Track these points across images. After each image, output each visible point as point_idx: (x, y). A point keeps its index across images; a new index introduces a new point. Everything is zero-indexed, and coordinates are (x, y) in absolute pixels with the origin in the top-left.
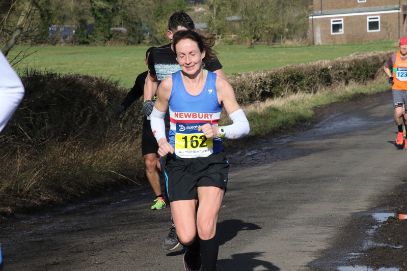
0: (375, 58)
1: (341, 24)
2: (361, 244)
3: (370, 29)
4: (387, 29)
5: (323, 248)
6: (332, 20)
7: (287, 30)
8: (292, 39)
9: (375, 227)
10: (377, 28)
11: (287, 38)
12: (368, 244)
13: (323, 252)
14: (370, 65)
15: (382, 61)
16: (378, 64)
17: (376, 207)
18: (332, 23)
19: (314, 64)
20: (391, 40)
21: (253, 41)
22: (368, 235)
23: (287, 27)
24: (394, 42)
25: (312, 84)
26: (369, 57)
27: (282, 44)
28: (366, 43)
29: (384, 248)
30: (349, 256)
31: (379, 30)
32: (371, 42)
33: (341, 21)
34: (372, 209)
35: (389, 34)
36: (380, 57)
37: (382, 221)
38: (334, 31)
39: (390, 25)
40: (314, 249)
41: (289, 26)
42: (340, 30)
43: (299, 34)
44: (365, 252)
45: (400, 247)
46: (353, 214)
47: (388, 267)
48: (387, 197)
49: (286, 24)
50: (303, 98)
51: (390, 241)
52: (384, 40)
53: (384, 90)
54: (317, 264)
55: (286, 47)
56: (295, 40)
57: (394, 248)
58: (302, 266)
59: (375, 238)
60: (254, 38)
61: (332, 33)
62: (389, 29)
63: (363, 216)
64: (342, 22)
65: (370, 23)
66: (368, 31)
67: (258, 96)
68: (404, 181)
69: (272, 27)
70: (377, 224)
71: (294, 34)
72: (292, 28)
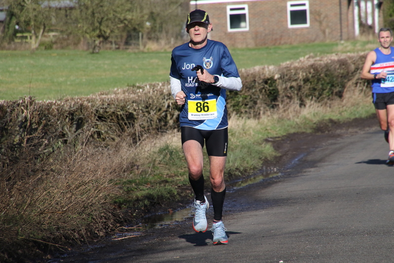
0: (343, 63)
1: (244, 15)
3: (292, 23)
4: (321, 22)
6: (229, 7)
7: (148, 24)
8: (157, 39)
10: (304, 21)
11: (149, 39)
14: (336, 74)
15: (353, 67)
16: (348, 73)
18: (229, 13)
19: (252, 71)
20: (328, 41)
21: (97, 42)
23: (148, 20)
25: (250, 104)
26: (333, 62)
27: (141, 47)
28: (288, 46)
31: (308, 25)
32: (295, 44)
33: (243, 9)
35: (324, 32)
36: (349, 61)
38: (232, 26)
39: (326, 16)
41: (152, 17)
42: (243, 24)
43: (170, 32)
49: (146, 11)
52: (317, 42)
55: (148, 53)
56: (163, 42)
60: (99, 36)
61: (230, 30)
62: (324, 24)
64: (246, 11)
65: (293, 13)
66: (290, 26)
67: (171, 122)
69: (129, 17)
71: (161, 31)
72: (158, 21)
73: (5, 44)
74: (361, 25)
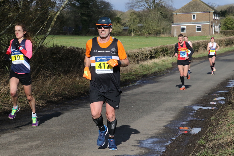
0: (198, 43)
1: (185, 29)
2: (187, 118)
3: (197, 31)
4: (204, 31)
5: (171, 120)
6: (181, 27)
7: (162, 30)
8: (164, 34)
9: (194, 112)
10: (200, 30)
11: (162, 34)
12: (190, 118)
13: (171, 121)
14: (196, 46)
15: (201, 44)
16: (200, 45)
17: (195, 104)
18: (181, 28)
20: (206, 36)
21: (148, 35)
22: (190, 115)
23: (162, 29)
24: (207, 36)
27: (160, 36)
28: (195, 37)
29: (196, 120)
30: (182, 123)
31: (201, 31)
32: (197, 36)
33: (185, 27)
34: (193, 105)
35: (205, 33)
36: (200, 43)
37: (196, 110)
38: (182, 31)
39: (206, 29)
40: (167, 120)
41: (163, 29)
42: (185, 31)
43: (168, 32)
44: (189, 122)
45: (203, 120)
46: (185, 107)
47: (197, 128)
48: (200, 100)
49: (162, 27)
50: (168, 59)
51: (199, 117)
52: (203, 36)
53: (202, 56)
54: (168, 126)
55: (162, 37)
56: (165, 35)
57: (200, 120)
58: (162, 127)
59: (193, 116)
60: (148, 33)
61: (181, 32)
62: (205, 31)
63: (189, 108)
64: (185, 28)
65: (197, 28)
66: (196, 32)
67: (149, 57)
68: (207, 94)
69: (156, 29)
70: (194, 111)
71: (165, 32)
72: (165, 29)
73: (128, 34)
74: (215, 31)
